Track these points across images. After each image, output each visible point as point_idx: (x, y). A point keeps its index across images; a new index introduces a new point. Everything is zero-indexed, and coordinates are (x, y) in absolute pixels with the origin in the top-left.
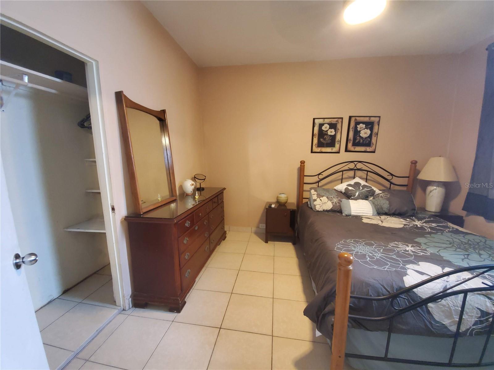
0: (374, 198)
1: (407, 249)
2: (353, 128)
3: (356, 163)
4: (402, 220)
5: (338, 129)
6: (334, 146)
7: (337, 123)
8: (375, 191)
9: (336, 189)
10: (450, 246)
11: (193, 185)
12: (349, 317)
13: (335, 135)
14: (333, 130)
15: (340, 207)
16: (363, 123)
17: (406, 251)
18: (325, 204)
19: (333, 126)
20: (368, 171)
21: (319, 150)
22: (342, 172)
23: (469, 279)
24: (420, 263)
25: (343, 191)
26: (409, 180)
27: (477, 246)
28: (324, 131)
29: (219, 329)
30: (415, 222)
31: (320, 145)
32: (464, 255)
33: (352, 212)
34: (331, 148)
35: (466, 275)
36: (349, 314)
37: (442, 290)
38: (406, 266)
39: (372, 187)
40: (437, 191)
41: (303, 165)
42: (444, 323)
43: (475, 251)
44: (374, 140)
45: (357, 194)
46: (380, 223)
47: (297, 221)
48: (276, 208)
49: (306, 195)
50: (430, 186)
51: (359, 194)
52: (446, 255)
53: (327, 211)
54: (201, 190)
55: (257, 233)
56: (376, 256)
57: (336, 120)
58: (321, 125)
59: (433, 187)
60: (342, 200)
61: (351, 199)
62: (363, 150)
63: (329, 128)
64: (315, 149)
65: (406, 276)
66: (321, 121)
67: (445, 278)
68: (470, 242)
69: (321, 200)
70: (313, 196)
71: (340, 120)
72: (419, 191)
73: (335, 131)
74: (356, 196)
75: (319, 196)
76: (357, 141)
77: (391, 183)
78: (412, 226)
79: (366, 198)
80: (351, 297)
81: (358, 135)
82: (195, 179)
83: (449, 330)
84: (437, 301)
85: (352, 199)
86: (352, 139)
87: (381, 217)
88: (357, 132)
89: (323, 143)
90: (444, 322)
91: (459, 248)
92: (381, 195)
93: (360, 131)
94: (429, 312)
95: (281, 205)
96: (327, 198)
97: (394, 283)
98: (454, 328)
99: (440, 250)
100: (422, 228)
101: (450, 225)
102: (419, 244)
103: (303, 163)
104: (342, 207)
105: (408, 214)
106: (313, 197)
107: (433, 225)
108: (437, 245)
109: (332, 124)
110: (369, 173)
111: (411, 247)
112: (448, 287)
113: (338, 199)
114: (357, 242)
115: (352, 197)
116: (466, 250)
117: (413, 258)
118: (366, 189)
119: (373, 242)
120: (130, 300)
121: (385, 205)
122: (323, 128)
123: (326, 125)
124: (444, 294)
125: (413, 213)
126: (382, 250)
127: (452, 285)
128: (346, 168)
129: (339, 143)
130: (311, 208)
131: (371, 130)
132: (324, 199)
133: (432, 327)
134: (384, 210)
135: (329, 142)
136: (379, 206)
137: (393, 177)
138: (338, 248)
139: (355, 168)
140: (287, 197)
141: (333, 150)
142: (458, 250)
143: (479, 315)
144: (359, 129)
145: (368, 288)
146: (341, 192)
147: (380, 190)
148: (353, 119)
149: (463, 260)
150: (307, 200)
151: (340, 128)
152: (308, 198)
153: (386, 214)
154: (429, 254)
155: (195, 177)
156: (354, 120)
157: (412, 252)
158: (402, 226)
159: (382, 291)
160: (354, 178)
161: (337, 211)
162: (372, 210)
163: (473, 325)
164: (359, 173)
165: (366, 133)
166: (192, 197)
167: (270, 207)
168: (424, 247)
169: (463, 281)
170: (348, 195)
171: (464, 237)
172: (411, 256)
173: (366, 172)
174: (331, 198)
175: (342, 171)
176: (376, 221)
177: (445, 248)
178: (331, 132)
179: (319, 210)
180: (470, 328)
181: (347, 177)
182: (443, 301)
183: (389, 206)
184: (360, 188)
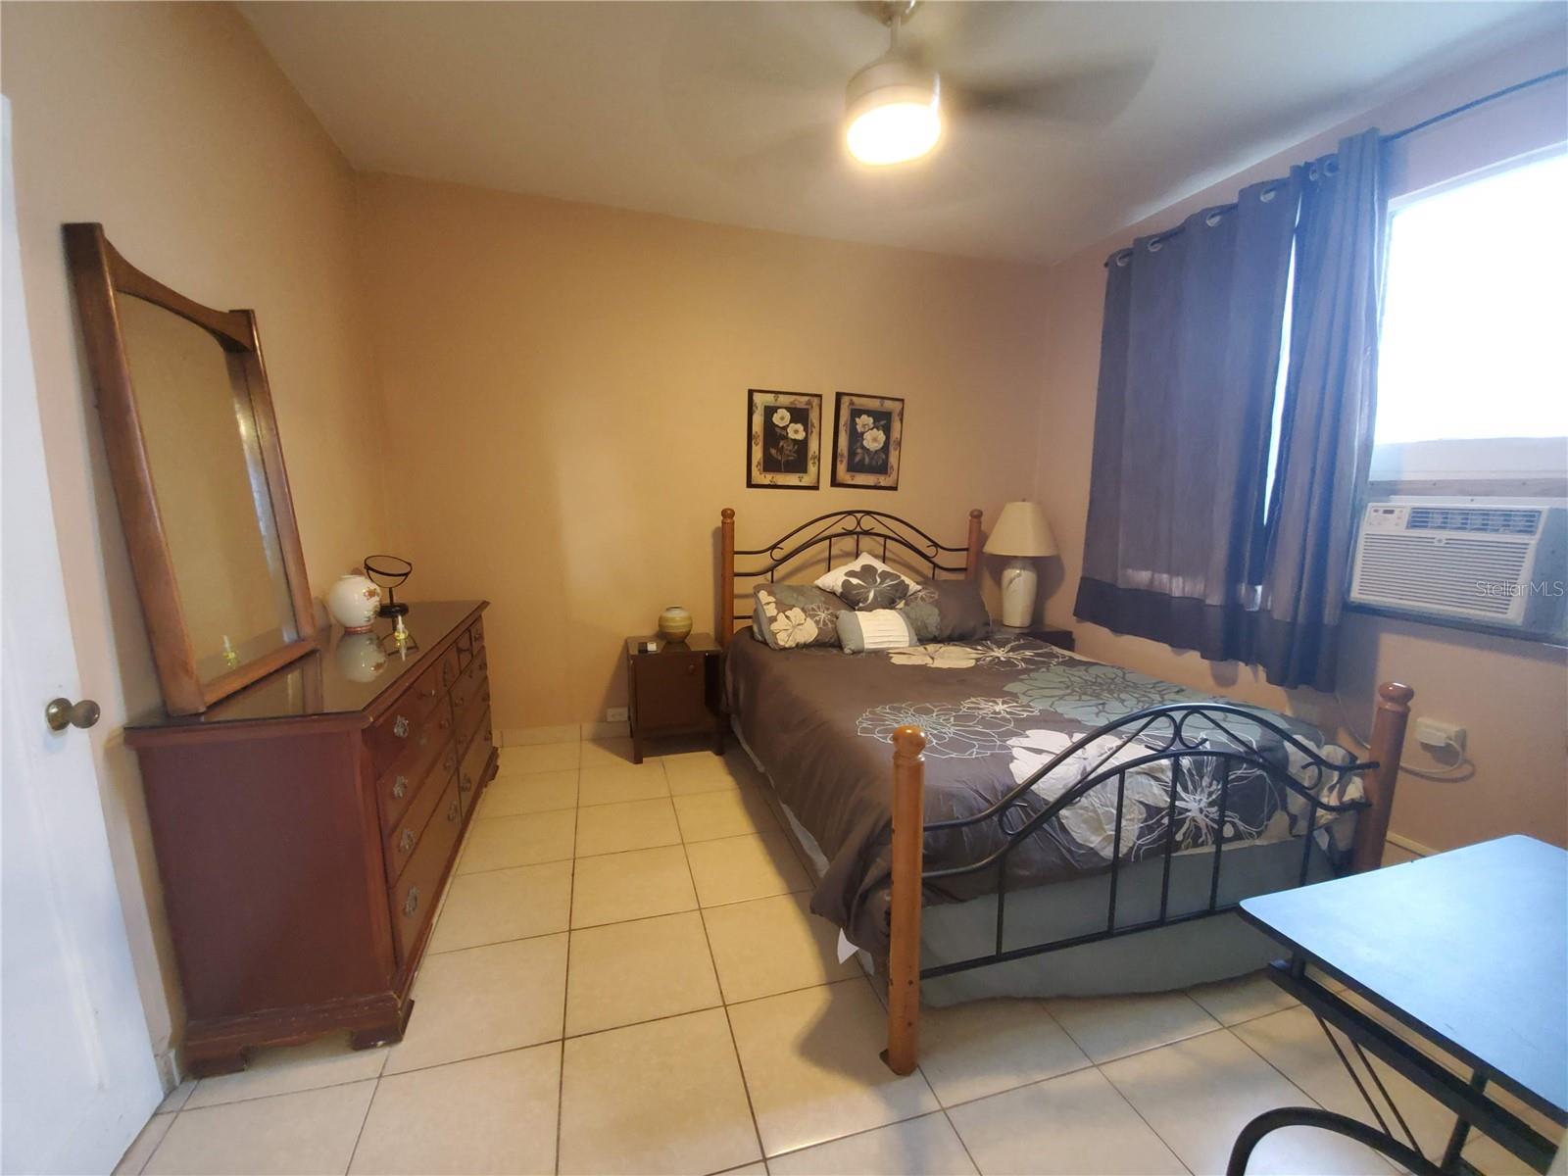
0: (906, 604)
1: (997, 709)
2: (845, 424)
3: (859, 515)
4: (969, 650)
5: (813, 425)
6: (805, 471)
7: (808, 409)
8: (908, 585)
9: (821, 586)
10: (1069, 691)
11: (372, 594)
12: (924, 879)
13: (806, 438)
14: (800, 427)
15: (837, 632)
16: (869, 413)
17: (995, 713)
18: (800, 627)
19: (799, 415)
20: (886, 537)
21: (767, 479)
22: (828, 541)
23: (1119, 748)
24: (1028, 732)
25: (839, 590)
26: (968, 555)
27: (1113, 687)
28: (777, 426)
29: (561, 1042)
30: (993, 651)
31: (770, 465)
32: (1097, 705)
33: (865, 642)
34: (798, 475)
35: (1109, 741)
36: (924, 871)
37: (1079, 778)
38: (1008, 742)
39: (900, 577)
40: (1021, 578)
41: (729, 521)
42: (1092, 846)
43: (1112, 695)
44: (893, 460)
45: (871, 595)
46: (928, 661)
47: (724, 683)
48: (659, 651)
49: (741, 607)
50: (1009, 568)
51: (875, 595)
52: (1068, 709)
53: (806, 646)
54: (397, 611)
55: (599, 740)
56: (945, 733)
57: (806, 398)
58: (769, 411)
59: (1014, 571)
60: (838, 613)
61: (858, 610)
62: (872, 484)
63: (791, 422)
64: (758, 477)
65: (1012, 762)
66: (769, 399)
67: (1079, 752)
68: (1099, 680)
69: (787, 617)
70: (765, 607)
71: (816, 401)
72: (988, 582)
73: (806, 430)
74: (869, 601)
75: (783, 607)
76: (857, 459)
77: (936, 566)
78: (991, 661)
79: (890, 604)
80: (925, 829)
81: (859, 444)
82: (370, 572)
83: (1102, 858)
84: (1074, 801)
85: (860, 610)
86: (846, 453)
87: (927, 647)
88: (856, 437)
89: (777, 459)
90: (1092, 843)
91: (1085, 694)
92: (920, 594)
93: (863, 434)
94: (1063, 828)
95: (672, 642)
96: (803, 610)
97: (996, 782)
98: (1108, 852)
99: (1053, 703)
100: (1009, 663)
101: (1056, 650)
102: (1014, 696)
103: (728, 515)
104: (840, 632)
105: (976, 637)
106: (767, 611)
107: (1027, 653)
108: (1047, 692)
109: (795, 408)
110: (888, 541)
111: (1004, 703)
112: (1089, 769)
113: (830, 612)
114: (899, 710)
115: (861, 605)
116: (1098, 697)
117: (1012, 725)
118: (889, 582)
119: (928, 705)
120: (172, 1054)
121: (932, 618)
122: (776, 419)
123: (782, 412)
124: (1085, 785)
125: (987, 632)
126: (952, 719)
127: (1094, 765)
128: (837, 529)
129: (816, 461)
130: (765, 643)
131: (887, 431)
132: (796, 614)
133: (1073, 857)
134: (929, 629)
135: (792, 458)
136: (919, 624)
137: (940, 550)
138: (864, 730)
139: (858, 529)
140: (690, 618)
141: (803, 480)
142: (1084, 697)
143: (1144, 816)
144: (859, 429)
145: (950, 803)
146: (833, 593)
147: (918, 583)
148: (845, 400)
149: (1097, 714)
150: (749, 622)
151: (816, 422)
152: (750, 617)
153: (935, 640)
154: (1037, 713)
155: (368, 568)
156: (847, 404)
157: (1008, 713)
158: (972, 663)
159: (977, 803)
160: (857, 556)
161: (830, 643)
162: (907, 634)
163: (1138, 839)
164: (865, 541)
165: (875, 440)
166: (371, 639)
167: (643, 650)
168: (1024, 700)
169: (1109, 753)
170: (849, 599)
171: (1086, 671)
172: (1009, 721)
173: (881, 540)
174: (813, 609)
175: (829, 538)
176: (920, 657)
177: (1061, 698)
178: (796, 432)
179: (787, 646)
180: (1134, 845)
181: (840, 553)
182: (1083, 799)
183: (939, 619)
184: (876, 581)
